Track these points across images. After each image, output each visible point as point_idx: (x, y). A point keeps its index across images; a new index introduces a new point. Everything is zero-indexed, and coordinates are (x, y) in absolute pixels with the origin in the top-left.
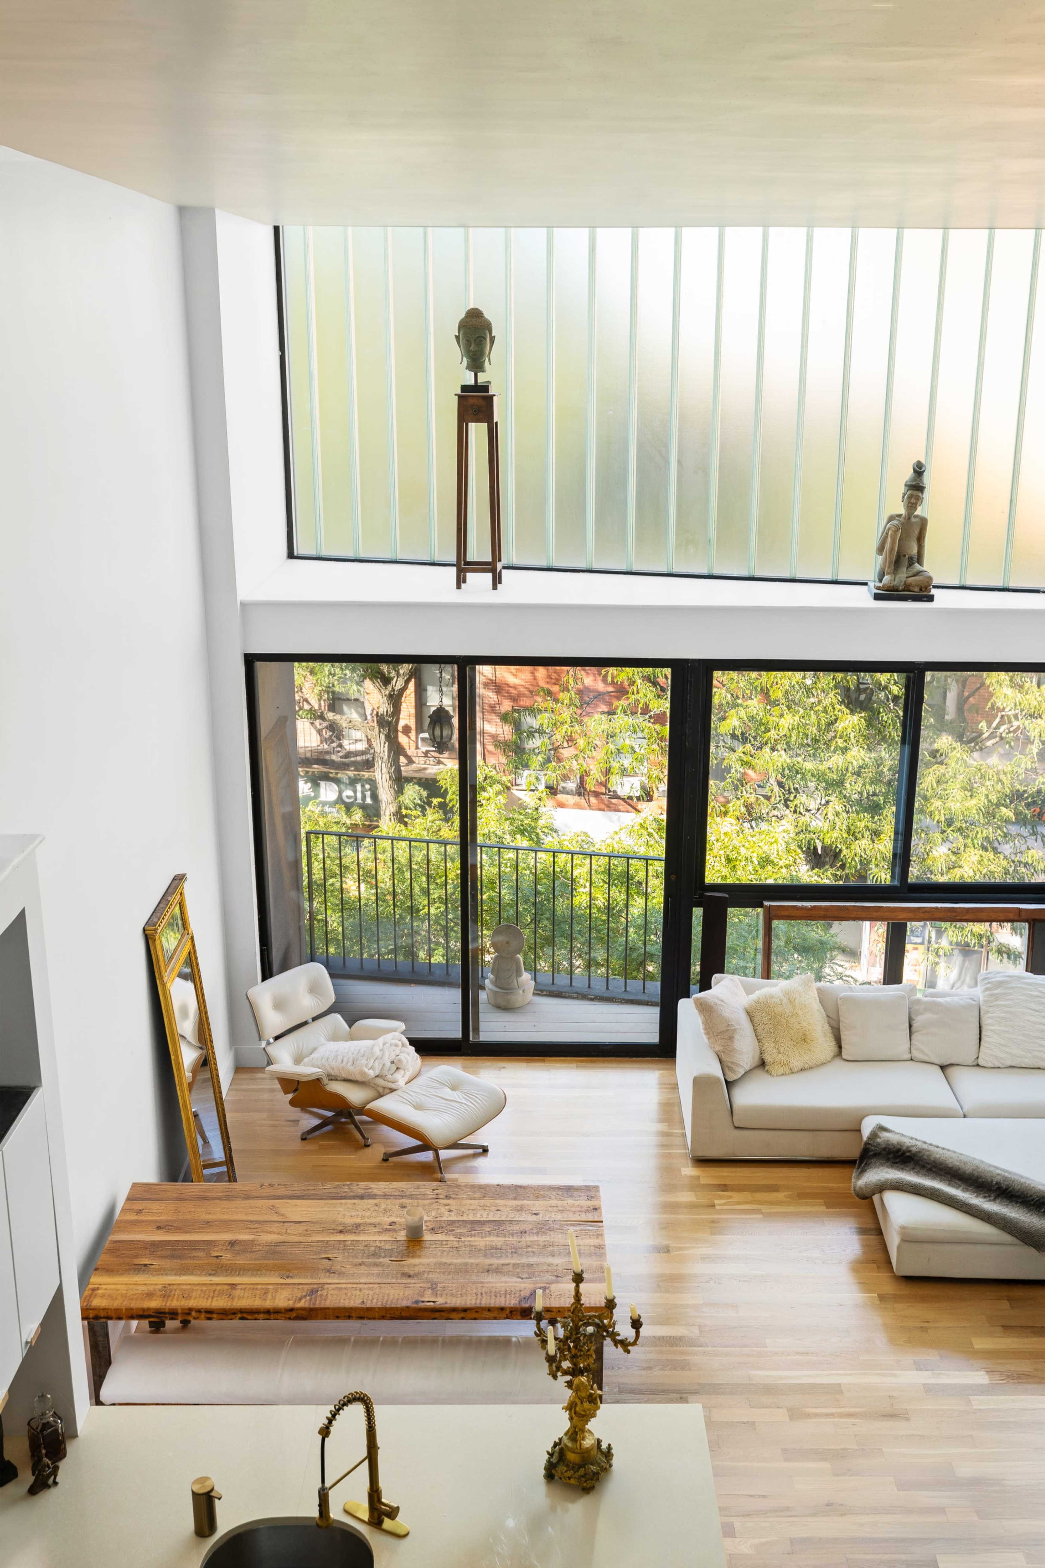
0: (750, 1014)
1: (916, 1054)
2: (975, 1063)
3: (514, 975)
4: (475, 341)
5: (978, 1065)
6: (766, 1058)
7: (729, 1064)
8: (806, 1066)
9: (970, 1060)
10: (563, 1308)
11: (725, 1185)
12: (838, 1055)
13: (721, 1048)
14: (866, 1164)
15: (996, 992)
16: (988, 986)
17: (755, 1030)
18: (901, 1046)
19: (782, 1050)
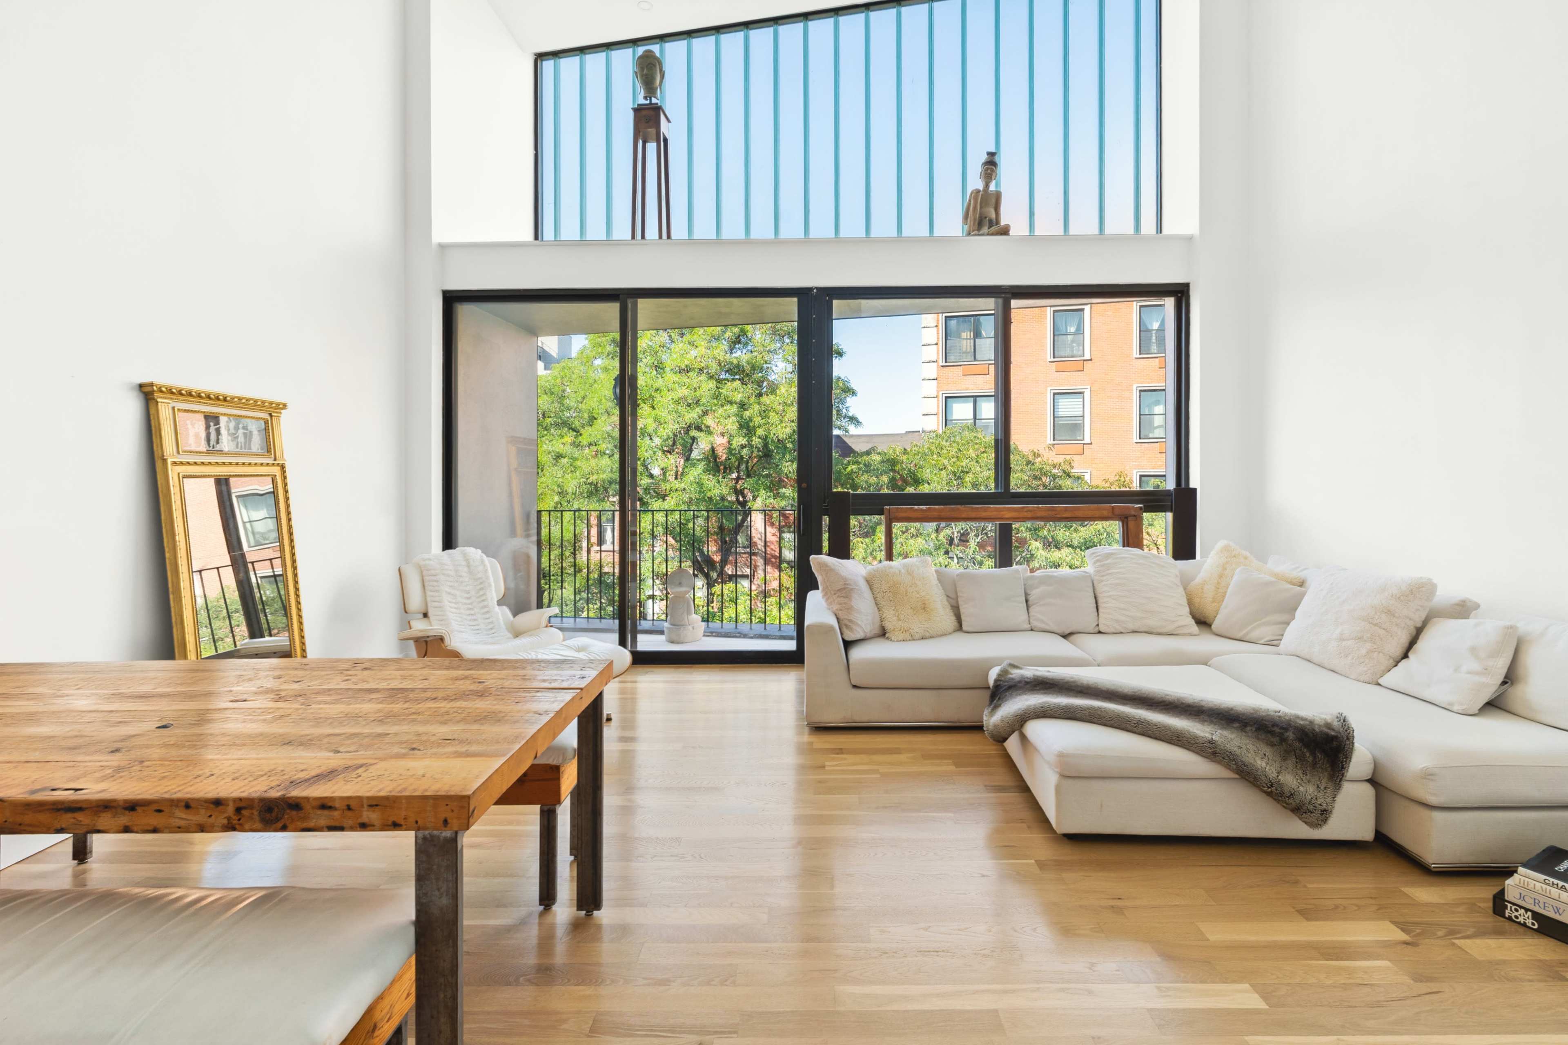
0: (869, 582)
1: (1035, 623)
2: (1096, 630)
3: (685, 614)
4: (647, 66)
5: (1100, 632)
6: (887, 625)
7: (848, 623)
8: (927, 635)
9: (1091, 627)
10: (360, 799)
11: (841, 749)
12: (958, 630)
13: (838, 606)
14: (999, 698)
15: (1106, 562)
16: (1098, 558)
17: (875, 598)
18: (1019, 616)
19: (902, 617)
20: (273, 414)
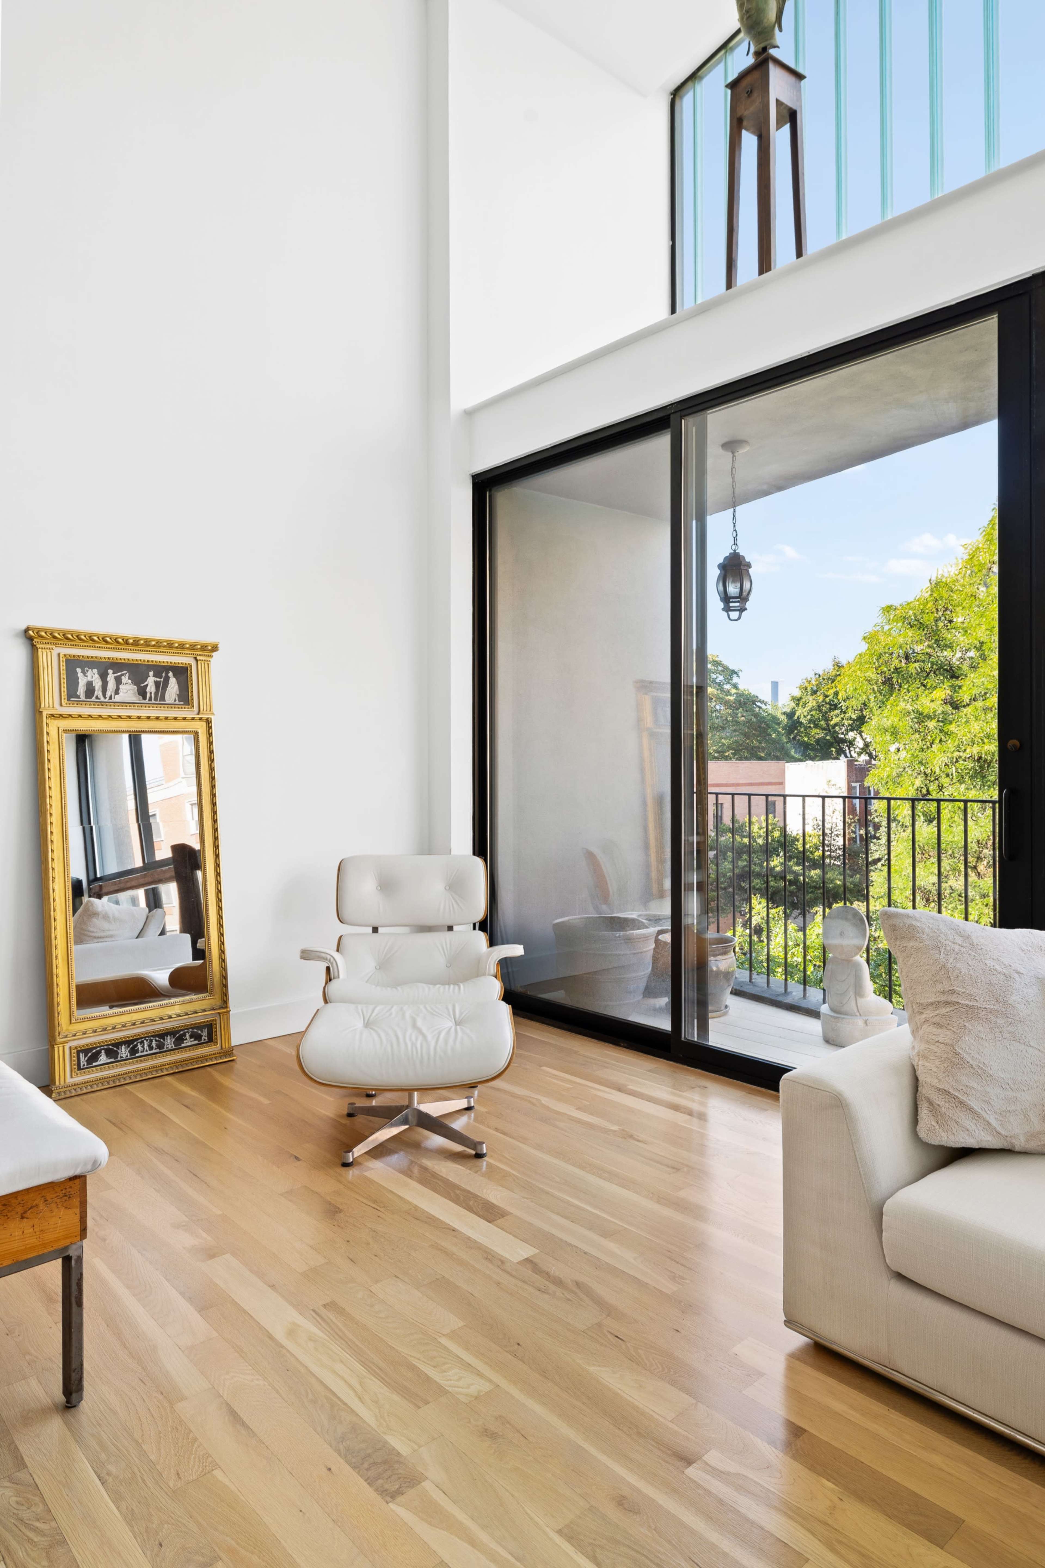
20: (198, 658)
